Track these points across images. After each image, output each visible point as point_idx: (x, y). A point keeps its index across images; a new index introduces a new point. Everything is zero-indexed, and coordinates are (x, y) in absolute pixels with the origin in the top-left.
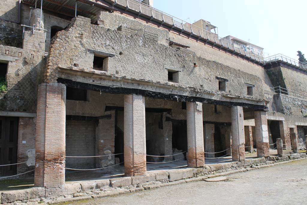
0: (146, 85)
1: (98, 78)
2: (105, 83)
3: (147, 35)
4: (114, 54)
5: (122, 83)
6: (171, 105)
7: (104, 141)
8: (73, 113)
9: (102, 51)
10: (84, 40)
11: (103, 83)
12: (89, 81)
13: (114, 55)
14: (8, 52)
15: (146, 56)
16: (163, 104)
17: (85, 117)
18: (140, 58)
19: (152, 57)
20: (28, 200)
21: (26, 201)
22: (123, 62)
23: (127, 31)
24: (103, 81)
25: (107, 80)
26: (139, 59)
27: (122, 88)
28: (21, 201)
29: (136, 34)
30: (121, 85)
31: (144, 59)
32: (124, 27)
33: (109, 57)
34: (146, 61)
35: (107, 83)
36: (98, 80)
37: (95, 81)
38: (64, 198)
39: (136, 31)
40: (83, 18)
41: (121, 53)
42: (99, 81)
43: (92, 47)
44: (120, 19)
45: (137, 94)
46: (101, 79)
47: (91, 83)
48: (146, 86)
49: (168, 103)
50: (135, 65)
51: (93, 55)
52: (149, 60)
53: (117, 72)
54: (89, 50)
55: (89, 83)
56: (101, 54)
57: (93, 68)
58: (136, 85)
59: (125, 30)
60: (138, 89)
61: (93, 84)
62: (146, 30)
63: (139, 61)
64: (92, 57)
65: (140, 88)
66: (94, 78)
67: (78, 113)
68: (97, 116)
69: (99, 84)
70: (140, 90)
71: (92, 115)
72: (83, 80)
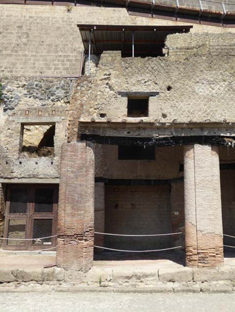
0: (216, 128)
1: (135, 128)
2: (146, 133)
3: (214, 50)
4: (158, 91)
5: (173, 130)
7: (179, 213)
8: (133, 176)
9: (139, 91)
10: (113, 81)
11: (143, 133)
12: (123, 133)
13: (157, 93)
14: (54, 112)
15: (214, 84)
18: (203, 89)
19: (226, 83)
20: (44, 282)
21: (41, 282)
22: (173, 100)
23: (178, 53)
24: (142, 131)
25: (149, 128)
26: (202, 91)
27: (174, 137)
28: (37, 281)
29: (194, 55)
30: (172, 134)
31: (210, 89)
32: (173, 49)
33: (150, 97)
34: (214, 91)
35: (149, 133)
36: (135, 130)
37: (131, 133)
38: (87, 286)
39: (195, 50)
40: (110, 53)
41: (169, 88)
42: (136, 132)
43: (125, 88)
44: (198, 38)
45: (201, 143)
46: (139, 128)
47: (126, 136)
48: (216, 130)
50: (194, 101)
51: (127, 98)
52: (220, 88)
53: (164, 116)
54: (120, 93)
55: (123, 136)
56: (138, 95)
57: (127, 115)
58: (197, 130)
59: (175, 53)
60: (201, 136)
61: (128, 136)
62: (212, 44)
63: (201, 94)
64: (125, 99)
65: (206, 133)
66: (129, 128)
67: (140, 177)
68: (168, 179)
69: (137, 135)
70: (205, 136)
71: (159, 177)
72: (114, 133)
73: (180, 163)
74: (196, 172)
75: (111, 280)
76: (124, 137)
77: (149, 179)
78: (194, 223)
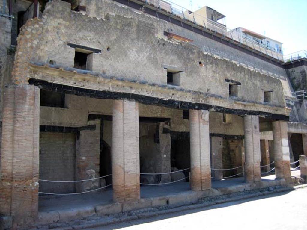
0: (140, 88)
1: (80, 79)
2: (89, 85)
4: (100, 49)
5: (110, 85)
6: (170, 113)
7: (86, 158)
8: (48, 123)
9: (85, 46)
11: (87, 85)
12: (69, 82)
13: (100, 51)
16: (160, 111)
17: (63, 127)
24: (86, 83)
25: (92, 81)
30: (109, 88)
33: (94, 53)
35: (91, 86)
37: (77, 83)
41: (108, 48)
42: (81, 83)
43: (73, 40)
45: (128, 99)
46: (84, 80)
47: (72, 86)
48: (140, 90)
49: (166, 111)
51: (75, 51)
53: (104, 72)
54: (69, 44)
56: (84, 49)
57: (74, 66)
58: (128, 88)
60: (130, 94)
61: (74, 86)
63: (131, 58)
64: (73, 50)
65: (133, 92)
67: (53, 123)
68: (78, 127)
69: (81, 86)
70: (132, 94)
71: (71, 125)
72: (61, 81)
73: (89, 113)
74: (125, 124)
75: (58, 221)
76: (70, 86)
77: (62, 126)
78: (122, 165)
